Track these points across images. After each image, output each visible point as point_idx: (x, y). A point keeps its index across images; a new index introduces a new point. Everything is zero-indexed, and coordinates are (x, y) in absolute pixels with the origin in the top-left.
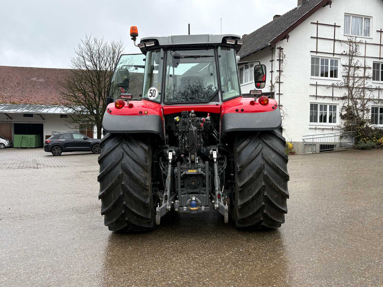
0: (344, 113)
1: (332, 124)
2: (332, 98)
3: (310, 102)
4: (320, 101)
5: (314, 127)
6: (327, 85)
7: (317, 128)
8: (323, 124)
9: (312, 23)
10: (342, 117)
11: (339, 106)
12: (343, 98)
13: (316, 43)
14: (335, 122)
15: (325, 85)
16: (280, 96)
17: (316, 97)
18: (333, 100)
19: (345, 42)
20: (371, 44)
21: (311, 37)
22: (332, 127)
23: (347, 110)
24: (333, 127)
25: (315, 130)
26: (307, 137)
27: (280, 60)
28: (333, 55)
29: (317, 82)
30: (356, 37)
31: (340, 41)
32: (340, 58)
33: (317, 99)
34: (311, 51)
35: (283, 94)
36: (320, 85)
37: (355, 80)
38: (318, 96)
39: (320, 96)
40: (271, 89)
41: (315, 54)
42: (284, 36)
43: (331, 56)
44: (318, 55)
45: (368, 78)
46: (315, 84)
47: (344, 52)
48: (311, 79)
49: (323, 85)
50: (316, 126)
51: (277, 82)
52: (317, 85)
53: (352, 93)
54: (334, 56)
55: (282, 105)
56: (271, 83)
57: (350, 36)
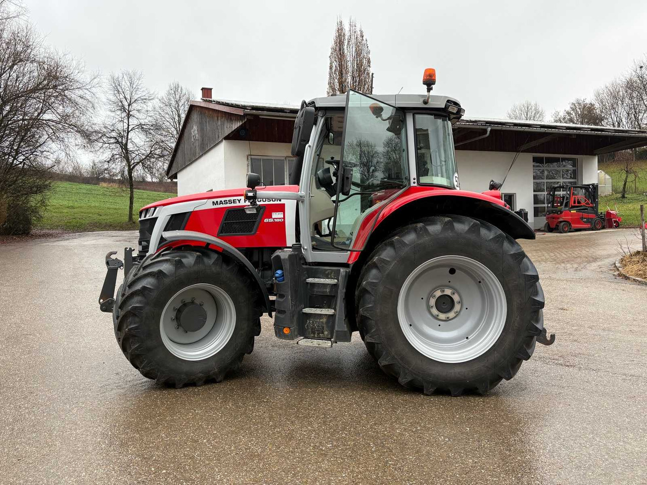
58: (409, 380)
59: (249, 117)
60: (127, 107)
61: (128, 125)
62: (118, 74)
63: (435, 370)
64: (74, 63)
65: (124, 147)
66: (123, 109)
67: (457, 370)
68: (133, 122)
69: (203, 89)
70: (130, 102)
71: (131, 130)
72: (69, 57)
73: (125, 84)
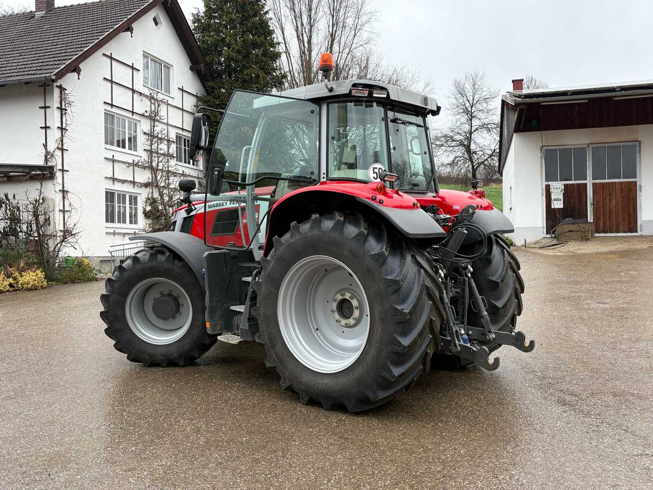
0: (148, 208)
1: (133, 226)
2: (133, 183)
3: (106, 189)
4: (118, 187)
5: (112, 231)
6: (127, 162)
7: (116, 232)
8: (122, 225)
9: (104, 54)
10: (147, 215)
11: (141, 197)
12: (146, 185)
13: (110, 89)
14: (136, 223)
15: (125, 162)
16: (64, 174)
17: (114, 179)
18: (134, 187)
19: (146, 96)
20: (173, 106)
21: (104, 78)
22: (135, 230)
23: (151, 204)
24: (137, 231)
25: (113, 236)
26: (116, 248)
27: (61, 109)
28: (131, 114)
29: (113, 156)
30: (158, 92)
31: (141, 93)
32: (139, 121)
33: (115, 183)
34: (105, 102)
35: (68, 171)
36: (118, 161)
37: (160, 159)
38: (116, 179)
39: (118, 179)
40: (46, 160)
41: (109, 108)
42: (74, 68)
43: (130, 115)
44: (114, 110)
45: (172, 156)
46: (112, 158)
47: (146, 112)
48: (107, 150)
49: (122, 162)
50: (114, 229)
51: (58, 148)
52: (113, 161)
53: (156, 177)
54: (133, 115)
55: (69, 192)
56: (46, 149)
57: (152, 90)
58: (288, 385)
59: (521, 107)
60: (470, 110)
61: (471, 127)
62: (461, 78)
63: (306, 379)
64: (410, 75)
65: (468, 148)
66: (466, 111)
67: (325, 381)
68: (476, 123)
69: (513, 81)
70: (473, 104)
71: (474, 131)
72: (405, 70)
73: (468, 88)
